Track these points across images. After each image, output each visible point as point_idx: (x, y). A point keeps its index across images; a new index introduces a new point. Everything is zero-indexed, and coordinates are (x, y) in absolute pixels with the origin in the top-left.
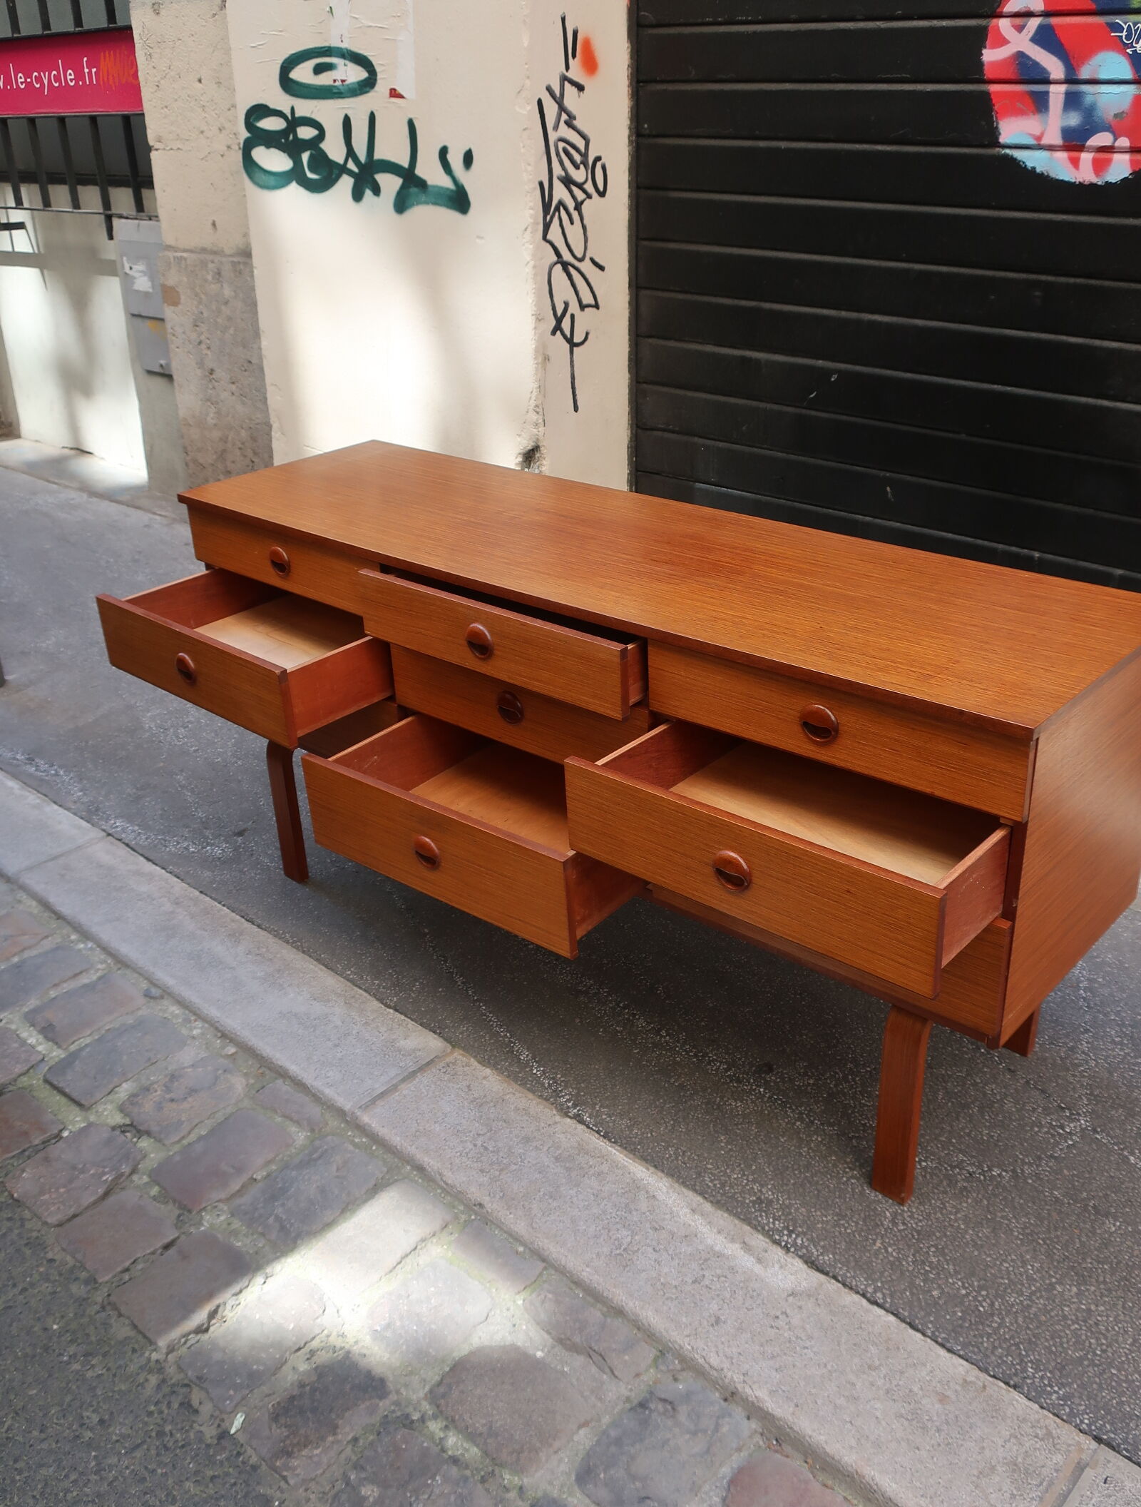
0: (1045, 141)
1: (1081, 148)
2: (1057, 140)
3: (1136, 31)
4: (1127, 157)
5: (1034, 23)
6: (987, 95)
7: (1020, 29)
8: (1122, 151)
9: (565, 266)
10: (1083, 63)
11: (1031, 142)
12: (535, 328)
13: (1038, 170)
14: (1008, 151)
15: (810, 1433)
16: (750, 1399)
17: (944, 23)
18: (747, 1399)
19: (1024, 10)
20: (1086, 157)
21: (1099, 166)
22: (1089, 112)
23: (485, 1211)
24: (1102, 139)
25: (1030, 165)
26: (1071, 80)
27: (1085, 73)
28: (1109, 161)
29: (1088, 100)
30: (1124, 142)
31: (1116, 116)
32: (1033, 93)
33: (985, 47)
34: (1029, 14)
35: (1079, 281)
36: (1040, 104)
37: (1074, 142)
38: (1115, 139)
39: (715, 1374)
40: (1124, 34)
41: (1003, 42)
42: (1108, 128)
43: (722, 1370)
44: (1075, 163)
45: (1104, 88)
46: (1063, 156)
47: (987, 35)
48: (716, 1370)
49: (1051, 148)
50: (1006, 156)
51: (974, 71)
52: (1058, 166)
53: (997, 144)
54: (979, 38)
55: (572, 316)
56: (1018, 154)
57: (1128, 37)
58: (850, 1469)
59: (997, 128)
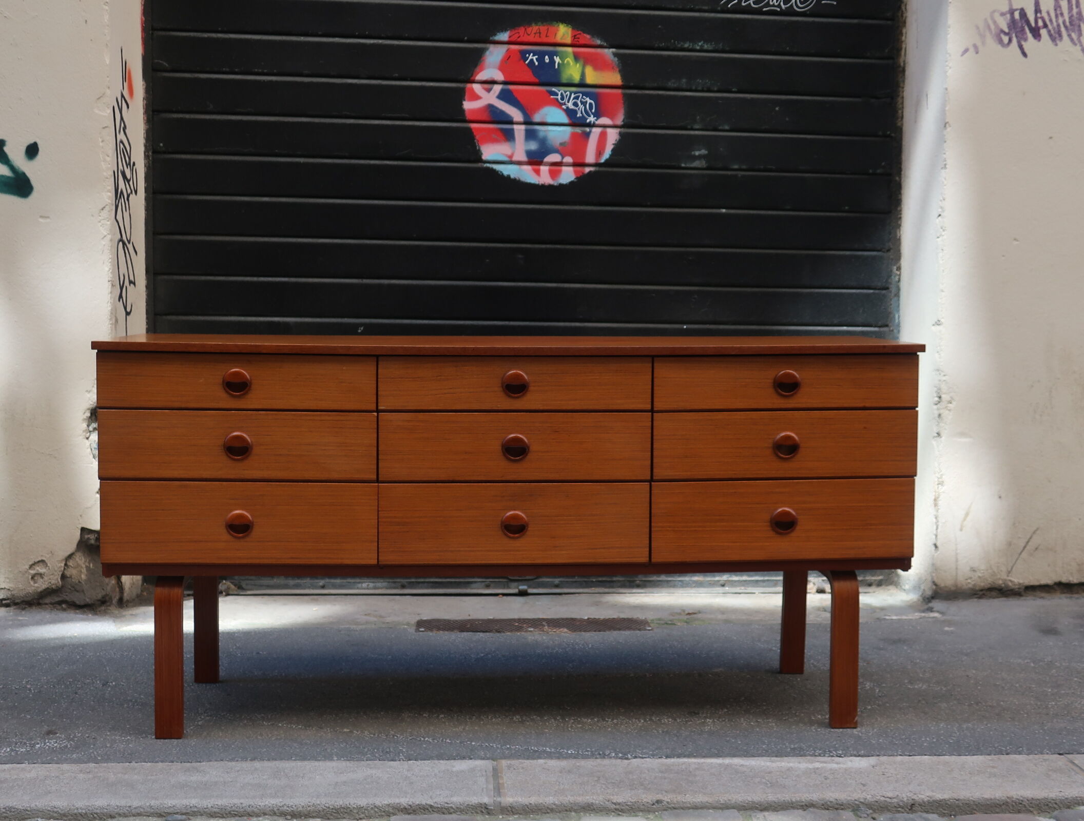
0: (515, 158)
1: (540, 163)
2: (524, 158)
3: (567, 96)
4: (571, 169)
5: (497, 88)
6: (470, 129)
7: (489, 90)
8: (568, 165)
9: (124, 244)
10: (535, 113)
11: (505, 159)
12: (111, 293)
13: (512, 177)
14: (488, 165)
15: (970, 795)
16: (926, 800)
17: (432, 84)
18: (923, 801)
19: (489, 79)
20: (544, 169)
21: (554, 174)
22: (543, 142)
23: (665, 803)
24: (554, 158)
25: (505, 173)
26: (528, 122)
27: (537, 118)
28: (560, 172)
29: (541, 134)
30: (568, 159)
31: (561, 144)
32: (502, 130)
33: (465, 100)
34: (493, 82)
35: (548, 246)
36: (509, 136)
37: (535, 160)
38: (563, 158)
39: (895, 800)
40: (559, 97)
41: (476, 97)
42: (556, 151)
43: (898, 796)
44: (538, 172)
45: (550, 128)
46: (528, 168)
47: (465, 93)
48: (895, 798)
49: (519, 163)
50: (488, 169)
51: (460, 115)
52: (527, 175)
53: (480, 160)
54: (460, 95)
55: (126, 287)
56: (497, 167)
57: (562, 99)
58: (1003, 798)
59: (479, 150)
